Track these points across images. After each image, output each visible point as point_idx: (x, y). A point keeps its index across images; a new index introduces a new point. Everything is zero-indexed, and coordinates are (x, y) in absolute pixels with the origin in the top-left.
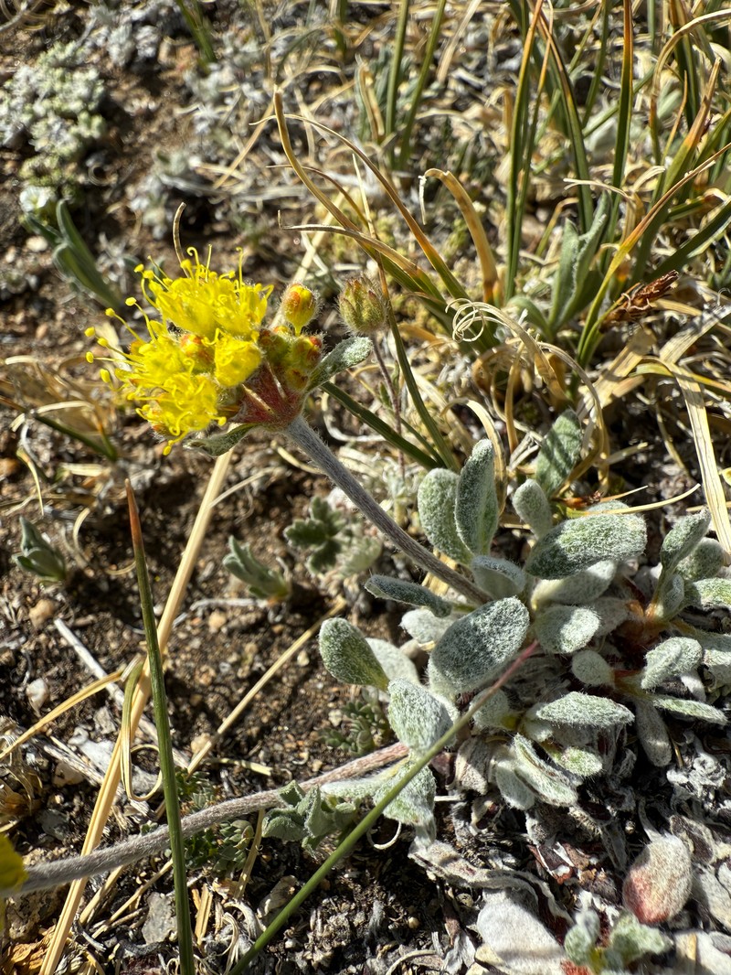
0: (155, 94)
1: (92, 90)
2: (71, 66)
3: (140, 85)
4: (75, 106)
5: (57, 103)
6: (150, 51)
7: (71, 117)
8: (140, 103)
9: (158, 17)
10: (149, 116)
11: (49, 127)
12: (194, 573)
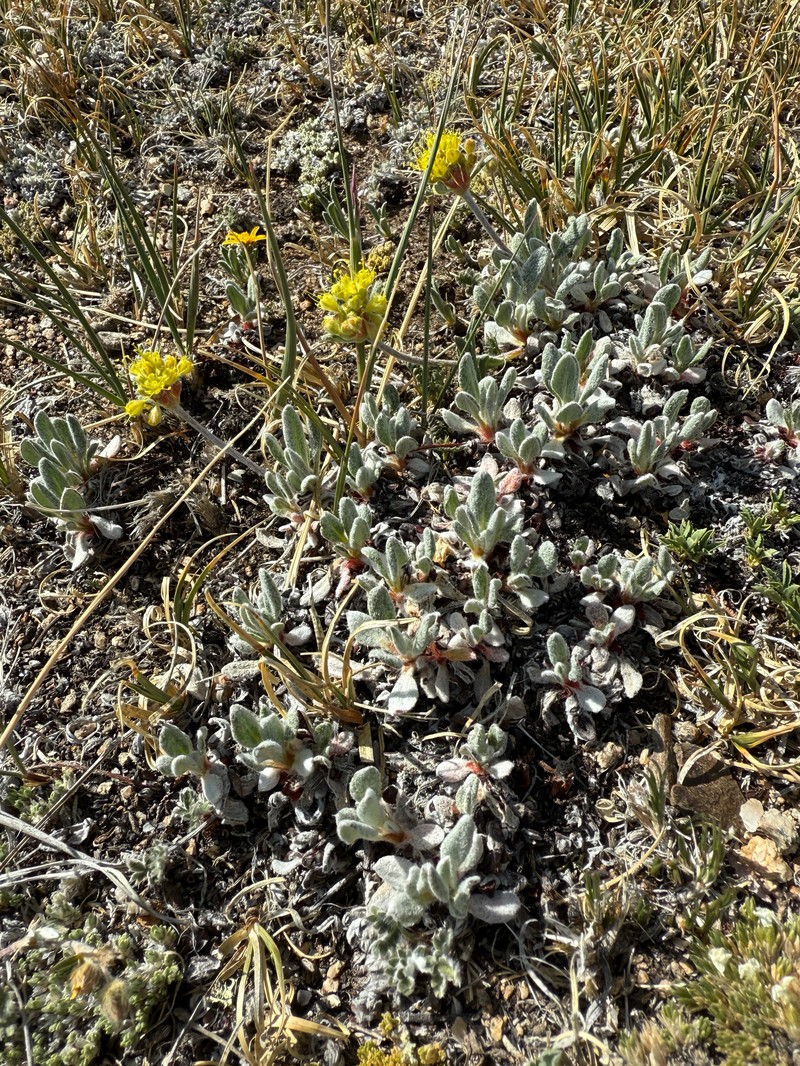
0: (364, 143)
1: (332, 140)
2: (318, 130)
3: (355, 140)
4: (323, 148)
5: (313, 147)
6: (362, 120)
7: (320, 155)
8: (356, 148)
9: (365, 102)
10: (361, 155)
11: (310, 159)
12: (417, 307)
